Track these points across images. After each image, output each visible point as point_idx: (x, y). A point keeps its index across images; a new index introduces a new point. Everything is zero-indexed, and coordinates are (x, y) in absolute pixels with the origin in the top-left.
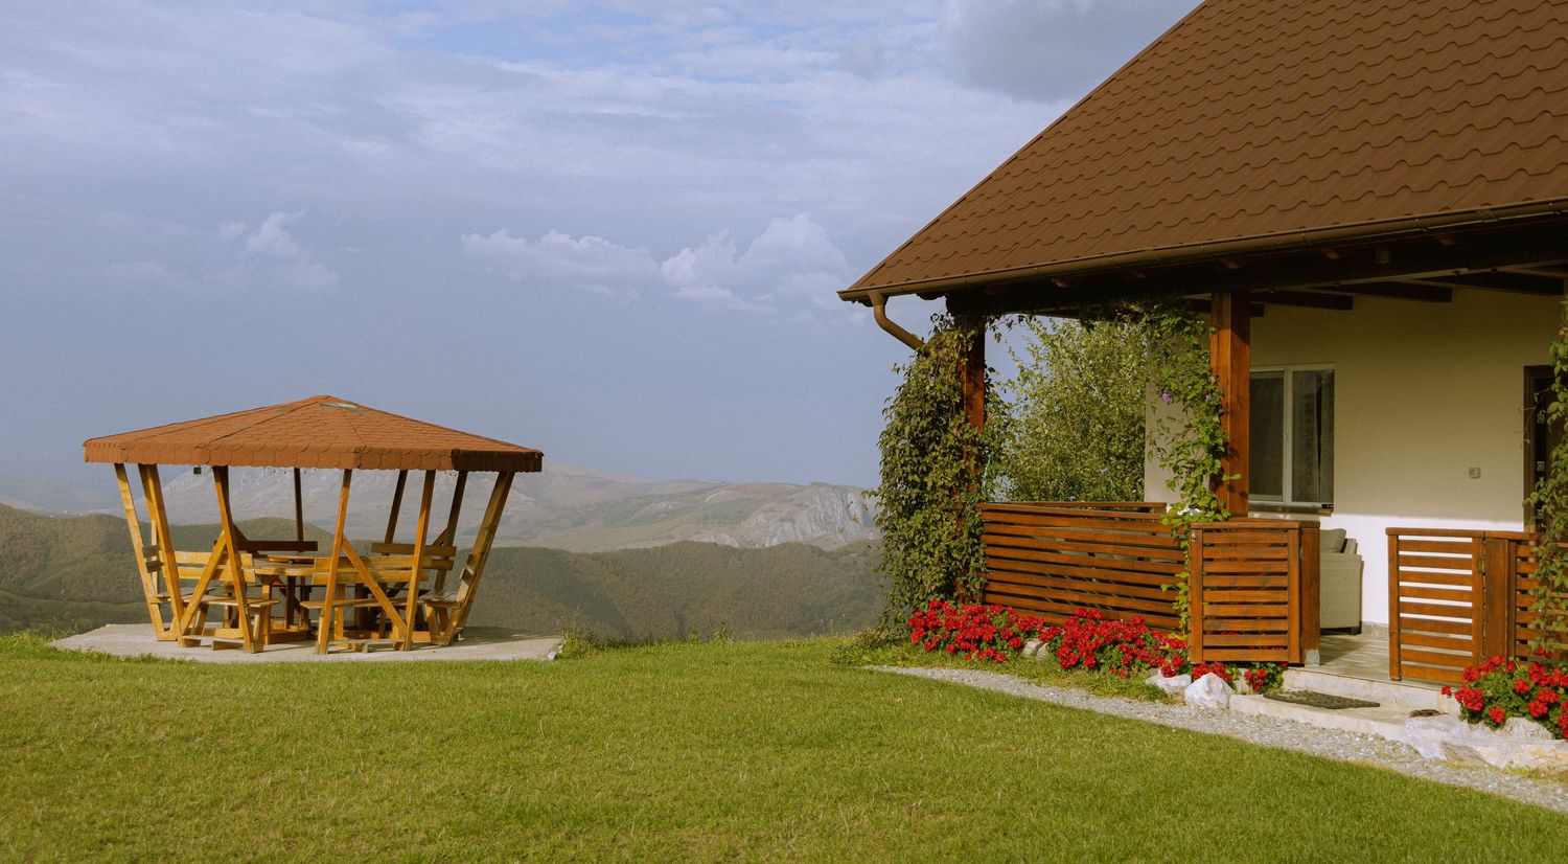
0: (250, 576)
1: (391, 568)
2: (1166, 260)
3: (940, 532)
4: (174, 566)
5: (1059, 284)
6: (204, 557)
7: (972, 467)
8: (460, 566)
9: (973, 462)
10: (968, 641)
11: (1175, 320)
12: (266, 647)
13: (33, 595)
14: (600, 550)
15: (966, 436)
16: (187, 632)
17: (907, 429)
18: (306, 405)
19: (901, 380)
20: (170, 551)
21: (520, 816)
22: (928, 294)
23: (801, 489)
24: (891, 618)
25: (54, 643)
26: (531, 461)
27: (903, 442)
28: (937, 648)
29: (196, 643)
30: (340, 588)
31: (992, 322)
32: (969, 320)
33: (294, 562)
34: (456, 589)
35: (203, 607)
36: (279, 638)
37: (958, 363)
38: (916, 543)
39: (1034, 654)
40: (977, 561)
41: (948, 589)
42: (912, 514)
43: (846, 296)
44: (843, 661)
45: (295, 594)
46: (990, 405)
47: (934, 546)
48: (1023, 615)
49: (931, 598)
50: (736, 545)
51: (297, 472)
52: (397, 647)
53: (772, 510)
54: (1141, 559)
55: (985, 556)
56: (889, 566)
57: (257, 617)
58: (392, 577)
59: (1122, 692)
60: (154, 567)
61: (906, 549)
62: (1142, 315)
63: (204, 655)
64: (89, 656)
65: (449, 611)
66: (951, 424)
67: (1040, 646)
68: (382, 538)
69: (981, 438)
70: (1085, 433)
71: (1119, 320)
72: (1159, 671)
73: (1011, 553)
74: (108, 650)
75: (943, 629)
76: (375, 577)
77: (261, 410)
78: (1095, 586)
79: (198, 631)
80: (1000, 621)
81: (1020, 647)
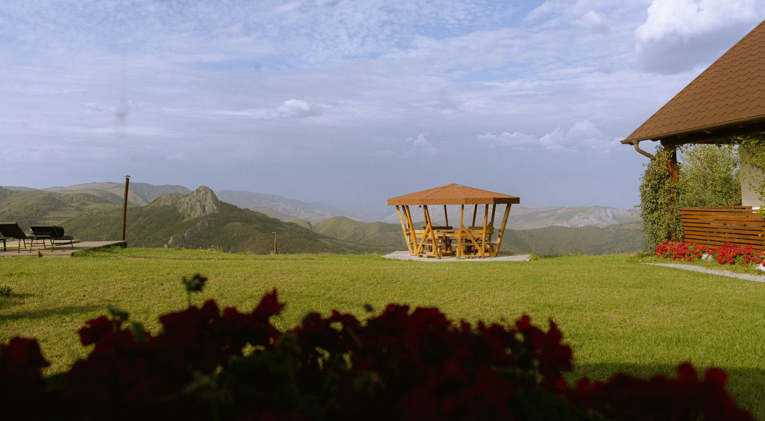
0: (436, 237)
1: (476, 234)
2: (752, 120)
3: (664, 218)
4: (415, 234)
5: (707, 132)
6: (423, 231)
7: (675, 196)
8: (496, 233)
9: (675, 194)
10: (679, 254)
11: (757, 141)
12: (442, 257)
13: (361, 245)
14: (524, 229)
15: (672, 186)
16: (419, 253)
17: (650, 185)
18: (448, 186)
19: (646, 168)
20: (413, 230)
21: (549, 306)
22: (654, 140)
23: (590, 208)
24: (648, 247)
25: (383, 256)
26: (516, 200)
27: (649, 189)
28: (667, 257)
29: (422, 256)
30: (462, 240)
31: (679, 147)
32: (670, 147)
33: (447, 232)
34: (496, 240)
35: (423, 246)
36: (445, 255)
37: (667, 161)
38: (656, 222)
39: (706, 259)
40: (679, 228)
41: (669, 237)
42: (653, 212)
43: (623, 142)
44: (631, 261)
45: (448, 242)
46: (680, 175)
47: (663, 223)
48: (701, 246)
49: (663, 240)
50: (569, 227)
51: (445, 206)
52: (480, 257)
53: (581, 215)
54: (745, 225)
55: (682, 226)
56: (646, 230)
57: (439, 248)
58: (476, 236)
59: (746, 272)
60: (409, 234)
61: (652, 224)
62: (742, 140)
63: (424, 259)
64: (394, 260)
65: (494, 246)
66: (666, 182)
67: (708, 256)
68: (471, 225)
69: (677, 186)
70: (705, 184)
71: (733, 143)
72: (761, 265)
73: (693, 225)
74: (399, 258)
75: (669, 251)
76: (473, 236)
77: (436, 189)
78: (727, 235)
79: (423, 253)
80: (691, 248)
81: (700, 257)
